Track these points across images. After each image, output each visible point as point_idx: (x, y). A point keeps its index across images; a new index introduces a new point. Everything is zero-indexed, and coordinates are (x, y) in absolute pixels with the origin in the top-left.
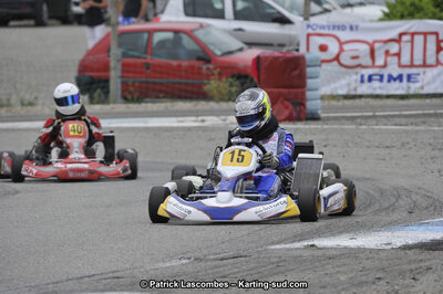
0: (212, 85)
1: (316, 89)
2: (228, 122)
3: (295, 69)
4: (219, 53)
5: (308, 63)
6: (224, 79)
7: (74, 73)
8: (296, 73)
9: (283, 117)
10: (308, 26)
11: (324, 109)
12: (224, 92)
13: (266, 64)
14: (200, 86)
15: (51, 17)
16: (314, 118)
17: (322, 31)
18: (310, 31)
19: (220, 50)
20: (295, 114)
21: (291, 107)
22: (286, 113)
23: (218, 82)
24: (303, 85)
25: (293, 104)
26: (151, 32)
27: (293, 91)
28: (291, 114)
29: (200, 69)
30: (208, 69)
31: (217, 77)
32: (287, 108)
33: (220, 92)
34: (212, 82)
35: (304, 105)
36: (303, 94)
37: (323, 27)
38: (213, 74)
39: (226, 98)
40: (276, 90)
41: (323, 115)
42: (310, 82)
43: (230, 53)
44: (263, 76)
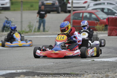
4: (102, 19)
6: (101, 25)
12: (101, 28)
13: (110, 20)
14: (94, 27)
15: (62, 11)
22: (116, 34)
26: (83, 13)
31: (99, 24)
32: (116, 32)
33: (99, 29)
34: (98, 26)
39: (101, 30)
40: (113, 27)
43: (105, 19)
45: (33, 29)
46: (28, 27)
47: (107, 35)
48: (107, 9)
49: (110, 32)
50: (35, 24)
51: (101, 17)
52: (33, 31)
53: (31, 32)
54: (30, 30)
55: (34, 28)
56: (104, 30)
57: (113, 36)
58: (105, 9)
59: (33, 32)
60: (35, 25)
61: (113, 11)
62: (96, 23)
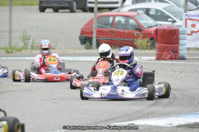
0: (139, 42)
1: (184, 45)
2: (142, 59)
3: (174, 35)
4: (146, 27)
5: (180, 33)
6: (144, 39)
7: (79, 35)
8: (174, 37)
9: (168, 58)
10: (186, 15)
11: (188, 54)
12: (144, 45)
13: (160, 32)
14: (133, 43)
16: (183, 59)
17: (193, 18)
18: (187, 17)
19: (147, 25)
20: (174, 57)
21: (172, 53)
22: (170, 56)
23: (141, 40)
24: (177, 43)
25: (173, 52)
26: (114, 16)
27: (173, 45)
28: (172, 57)
29: (133, 34)
30: (137, 34)
31: (141, 37)
32: (170, 53)
33: (142, 45)
34: (139, 40)
35: (178, 52)
36: (178, 47)
37: (193, 16)
38: (139, 37)
39: (145, 48)
40: (165, 45)
41: (187, 57)
42: (181, 42)
43: (151, 27)
44: (158, 38)
45: (30, 44)
46: (22, 40)
47: (154, 58)
48: (154, 10)
49: (160, 53)
50: (33, 36)
51: (145, 24)
52: (29, 47)
53: (27, 49)
54: (25, 44)
55: (31, 41)
56: (149, 48)
57: (164, 59)
58: (152, 10)
59: (30, 49)
60: (33, 38)
61: (164, 13)
62: (135, 35)
